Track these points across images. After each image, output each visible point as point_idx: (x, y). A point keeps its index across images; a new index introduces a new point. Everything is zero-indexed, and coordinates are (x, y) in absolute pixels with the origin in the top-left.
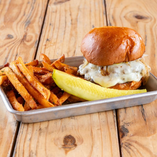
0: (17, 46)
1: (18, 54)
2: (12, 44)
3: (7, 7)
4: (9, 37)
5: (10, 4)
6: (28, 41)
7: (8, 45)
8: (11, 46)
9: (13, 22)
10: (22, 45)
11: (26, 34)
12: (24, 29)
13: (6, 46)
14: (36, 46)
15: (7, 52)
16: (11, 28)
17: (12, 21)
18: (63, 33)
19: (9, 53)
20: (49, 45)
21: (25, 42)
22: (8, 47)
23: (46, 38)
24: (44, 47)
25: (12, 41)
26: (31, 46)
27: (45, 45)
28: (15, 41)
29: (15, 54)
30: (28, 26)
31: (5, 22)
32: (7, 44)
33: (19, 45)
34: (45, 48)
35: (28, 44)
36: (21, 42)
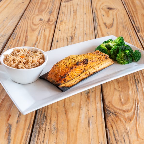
0: (45, 24)
1: (46, 28)
3: (39, 4)
4: (41, 20)
5: (41, 3)
6: (51, 22)
7: (41, 24)
9: (43, 12)
10: (48, 24)
11: (50, 18)
12: (49, 15)
13: (39, 24)
14: (55, 24)
15: (40, 27)
16: (42, 15)
17: (42, 11)
18: (69, 17)
19: (41, 28)
20: (62, 24)
21: (49, 22)
22: (40, 25)
23: (60, 20)
24: (59, 25)
25: (43, 22)
26: (53, 24)
27: (60, 24)
30: (51, 14)
31: (38, 12)
34: (60, 26)
35: (51, 23)
36: (47, 22)
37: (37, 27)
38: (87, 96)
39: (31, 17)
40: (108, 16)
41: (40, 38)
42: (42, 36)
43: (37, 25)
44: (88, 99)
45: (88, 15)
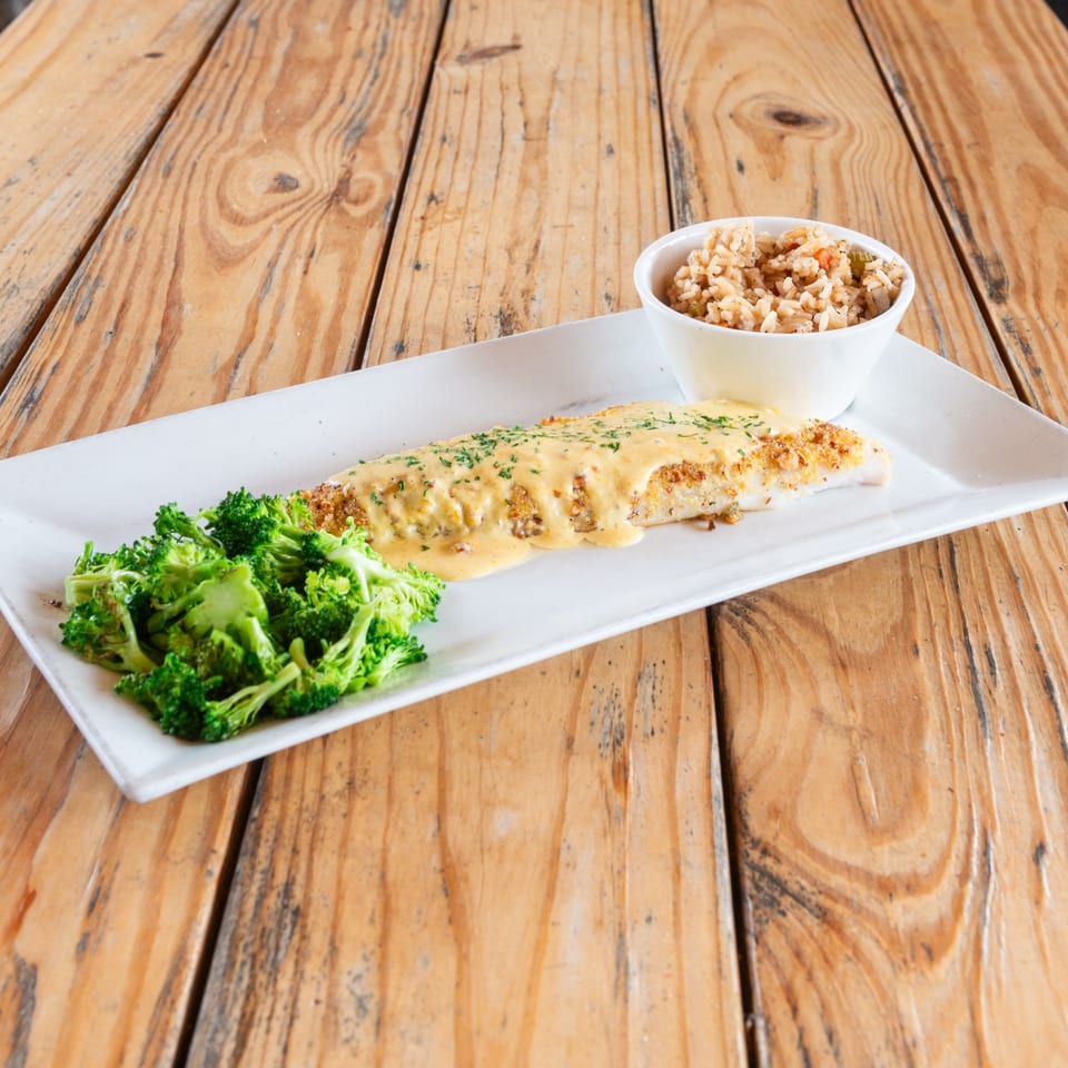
0: (313, 221)
1: (317, 252)
2: (293, 212)
3: (275, 68)
4: (284, 183)
5: (287, 59)
6: (356, 202)
7: (279, 214)
8: (291, 220)
9: (300, 125)
10: (333, 216)
11: (349, 172)
12: (343, 154)
13: (272, 219)
14: (389, 220)
15: (274, 240)
16: (292, 149)
17: (294, 122)
18: (493, 173)
19: (281, 245)
20: (439, 217)
21: (344, 204)
22: (279, 221)
23: (426, 189)
24: (416, 225)
25: (294, 201)
26: (369, 220)
27: (423, 218)
28: (304, 200)
29: (304, 249)
30: (358, 143)
31: (267, 125)
32: (275, 209)
33: (321, 217)
34: (422, 231)
35: (358, 212)
36: (330, 203)
37: (254, 233)
38: (610, 760)
39: (212, 161)
40: (776, 175)
41: (276, 319)
42: (291, 303)
43: (256, 220)
44: (616, 784)
45: (628, 159)
